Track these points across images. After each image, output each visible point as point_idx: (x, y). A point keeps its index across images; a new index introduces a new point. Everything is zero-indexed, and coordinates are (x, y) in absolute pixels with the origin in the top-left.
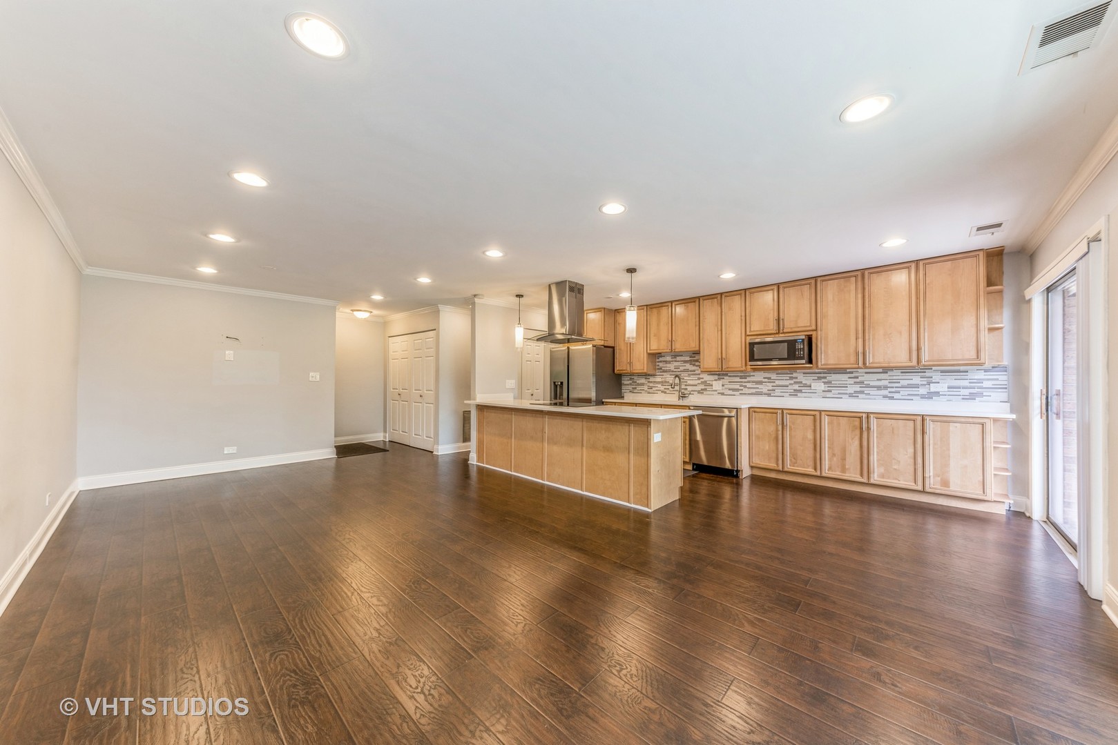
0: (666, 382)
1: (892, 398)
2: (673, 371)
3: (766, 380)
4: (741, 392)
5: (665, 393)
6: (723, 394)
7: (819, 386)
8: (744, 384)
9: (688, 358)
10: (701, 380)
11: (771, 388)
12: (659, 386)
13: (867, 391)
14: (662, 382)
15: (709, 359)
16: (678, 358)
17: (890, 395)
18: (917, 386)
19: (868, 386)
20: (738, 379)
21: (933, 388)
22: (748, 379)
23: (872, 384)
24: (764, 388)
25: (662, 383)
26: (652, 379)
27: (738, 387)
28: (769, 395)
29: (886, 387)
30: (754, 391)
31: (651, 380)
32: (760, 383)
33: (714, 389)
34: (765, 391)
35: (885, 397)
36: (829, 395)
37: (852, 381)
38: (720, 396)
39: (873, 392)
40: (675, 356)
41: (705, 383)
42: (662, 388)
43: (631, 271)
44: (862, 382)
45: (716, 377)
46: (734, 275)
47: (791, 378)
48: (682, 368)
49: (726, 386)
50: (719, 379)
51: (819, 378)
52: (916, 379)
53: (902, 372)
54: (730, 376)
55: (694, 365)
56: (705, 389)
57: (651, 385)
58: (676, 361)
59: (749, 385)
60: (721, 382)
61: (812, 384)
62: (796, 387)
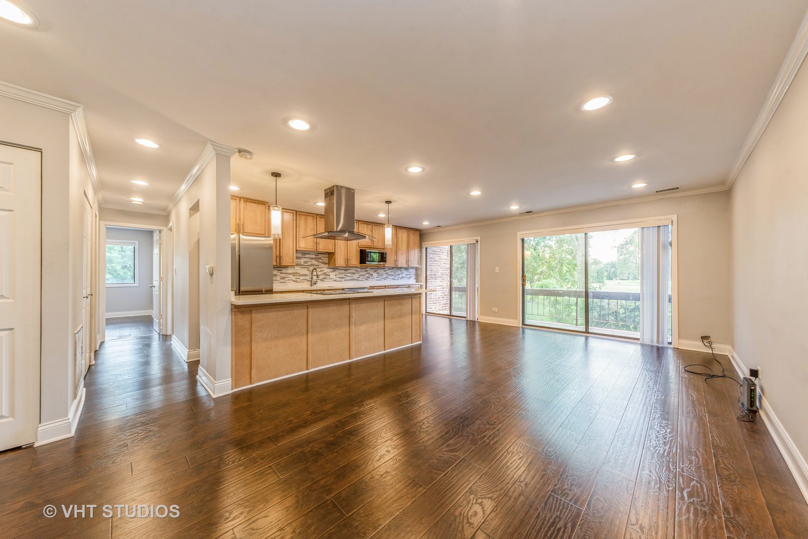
0: (297, 273)
1: (394, 279)
2: (303, 265)
3: (356, 272)
4: (345, 279)
5: (296, 281)
6: (336, 281)
7: (375, 275)
8: (346, 274)
9: (314, 256)
10: (323, 272)
11: (358, 276)
12: (291, 276)
13: (389, 276)
14: (294, 273)
15: (340, 261)
16: (307, 256)
18: (399, 274)
19: (389, 275)
20: (343, 271)
21: (404, 275)
22: (349, 271)
23: (390, 274)
24: (355, 276)
25: (294, 274)
26: (284, 271)
27: (343, 276)
28: (357, 280)
29: (393, 275)
30: (351, 278)
31: (283, 272)
32: (353, 273)
33: (331, 277)
34: (356, 278)
35: (393, 279)
36: (378, 279)
37: (385, 272)
38: (334, 282)
39: (390, 277)
40: (305, 254)
41: (325, 274)
42: (294, 278)
43: (388, 202)
44: (387, 273)
45: (332, 270)
47: (366, 271)
48: (309, 263)
49: (337, 276)
50: (334, 271)
51: (376, 271)
52: (400, 272)
54: (339, 270)
55: (318, 261)
56: (325, 278)
57: (283, 275)
58: (305, 258)
59: (348, 275)
60: (334, 273)
61: (374, 274)
62: (367, 275)
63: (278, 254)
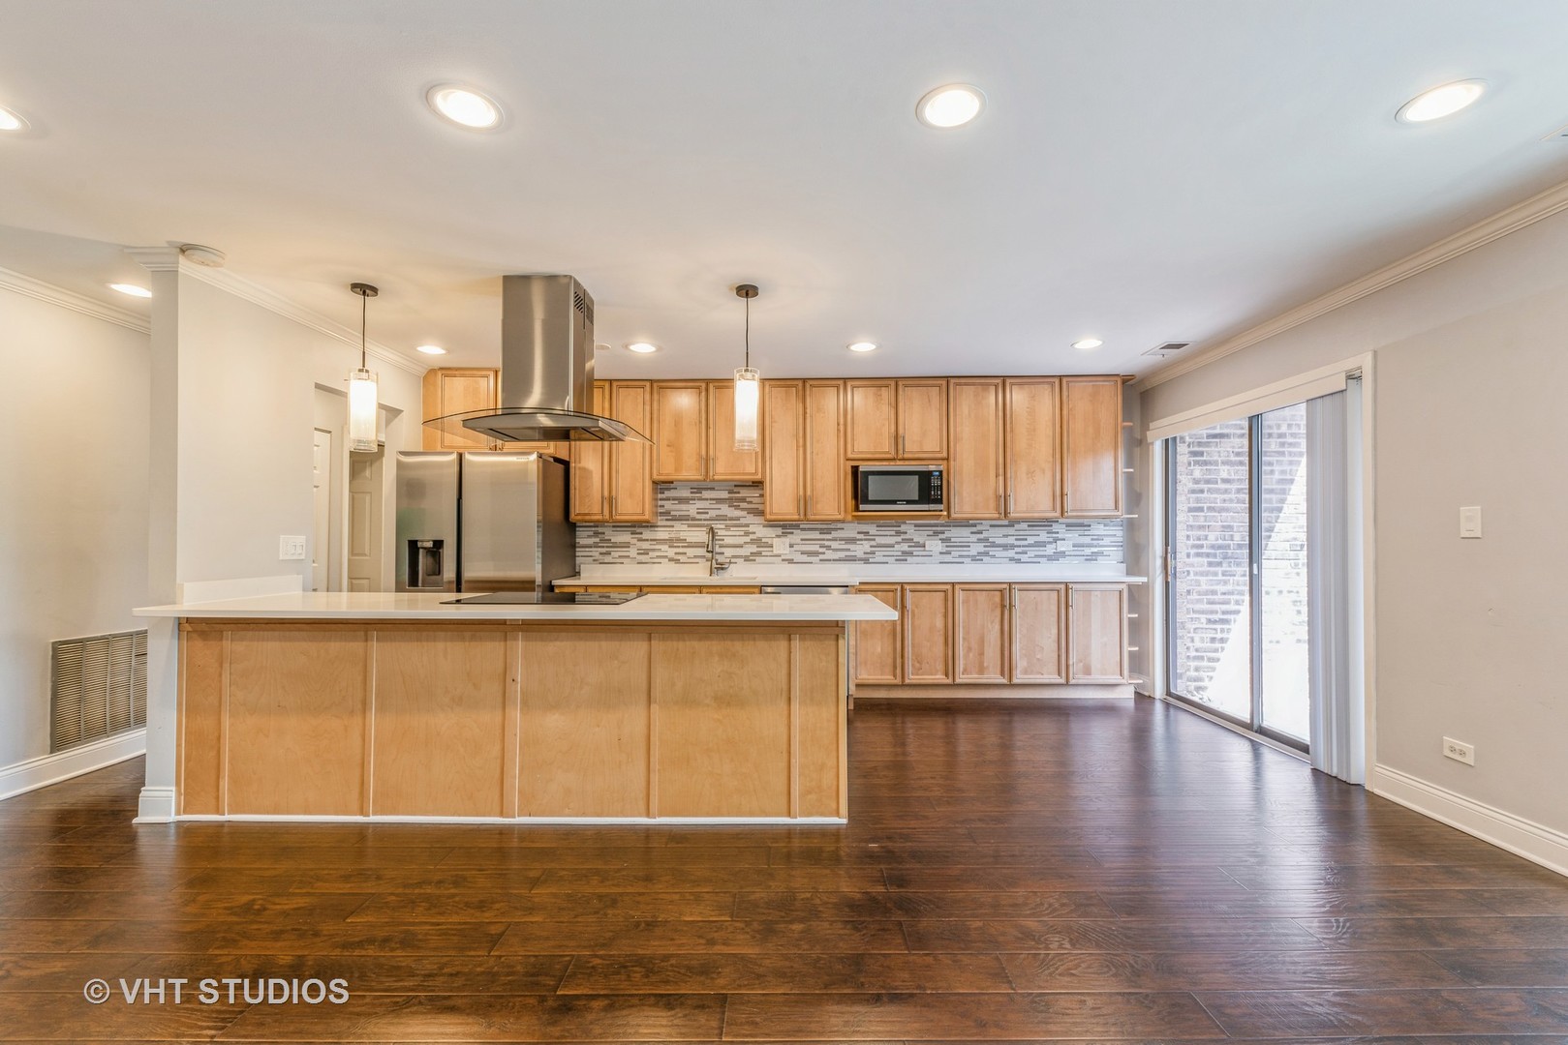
0: (679, 540)
1: (1018, 561)
2: (694, 519)
3: (861, 536)
4: (822, 557)
5: (677, 561)
6: (791, 561)
7: (935, 545)
8: (827, 543)
9: (725, 495)
10: (752, 536)
11: (869, 550)
12: (664, 547)
13: (992, 551)
14: (671, 540)
15: (781, 498)
16: (706, 494)
17: (1017, 557)
18: (1043, 544)
19: (994, 545)
20: (816, 535)
21: (1061, 547)
22: (834, 534)
23: (998, 541)
24: (859, 549)
25: (671, 542)
26: (647, 534)
27: (816, 548)
28: (866, 561)
29: (1013, 546)
30: (842, 555)
31: (644, 537)
32: (853, 541)
33: (775, 552)
34: (860, 554)
35: (1011, 559)
36: (947, 558)
37: (974, 538)
38: (786, 565)
39: (999, 552)
40: (699, 490)
41: (758, 542)
42: (671, 552)
43: (747, 291)
44: (986, 540)
45: (779, 531)
46: (874, 347)
47: (898, 533)
48: (712, 513)
49: (796, 548)
50: (784, 534)
51: (936, 533)
52: (1043, 536)
53: (1029, 526)
54: (803, 529)
55: (737, 507)
56: (759, 554)
57: (645, 545)
58: (701, 499)
59: (835, 545)
60: (787, 540)
61: (927, 543)
62: (905, 547)
63: (606, 494)
